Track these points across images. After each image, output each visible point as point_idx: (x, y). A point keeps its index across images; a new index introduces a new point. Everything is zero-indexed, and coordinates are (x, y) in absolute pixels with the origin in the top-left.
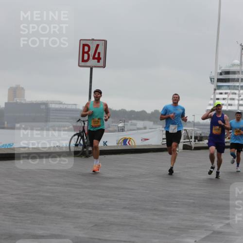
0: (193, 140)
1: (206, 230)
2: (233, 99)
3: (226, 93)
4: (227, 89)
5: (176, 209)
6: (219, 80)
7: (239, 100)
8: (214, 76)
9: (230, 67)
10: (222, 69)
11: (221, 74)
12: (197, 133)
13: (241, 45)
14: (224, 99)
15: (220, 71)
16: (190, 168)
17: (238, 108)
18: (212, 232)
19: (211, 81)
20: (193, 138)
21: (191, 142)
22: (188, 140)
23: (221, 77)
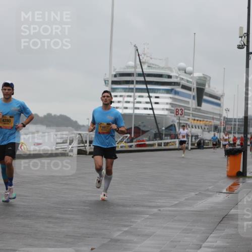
0: (88, 144)
1: (103, 238)
2: (129, 102)
3: (121, 96)
4: (122, 92)
5: (72, 216)
6: (114, 82)
7: (134, 103)
8: (108, 78)
9: (125, 69)
10: (117, 70)
11: (115, 76)
12: (92, 138)
13: (135, 46)
14: (119, 102)
15: (114, 73)
16: (85, 173)
17: (134, 111)
18: (109, 240)
19: (106, 83)
20: (88, 142)
21: (85, 146)
22: (83, 145)
23: (116, 79)
